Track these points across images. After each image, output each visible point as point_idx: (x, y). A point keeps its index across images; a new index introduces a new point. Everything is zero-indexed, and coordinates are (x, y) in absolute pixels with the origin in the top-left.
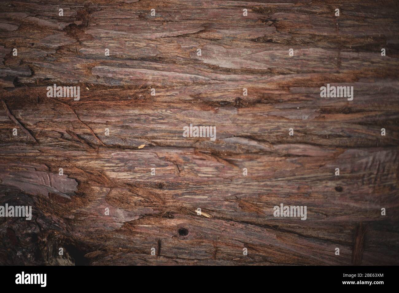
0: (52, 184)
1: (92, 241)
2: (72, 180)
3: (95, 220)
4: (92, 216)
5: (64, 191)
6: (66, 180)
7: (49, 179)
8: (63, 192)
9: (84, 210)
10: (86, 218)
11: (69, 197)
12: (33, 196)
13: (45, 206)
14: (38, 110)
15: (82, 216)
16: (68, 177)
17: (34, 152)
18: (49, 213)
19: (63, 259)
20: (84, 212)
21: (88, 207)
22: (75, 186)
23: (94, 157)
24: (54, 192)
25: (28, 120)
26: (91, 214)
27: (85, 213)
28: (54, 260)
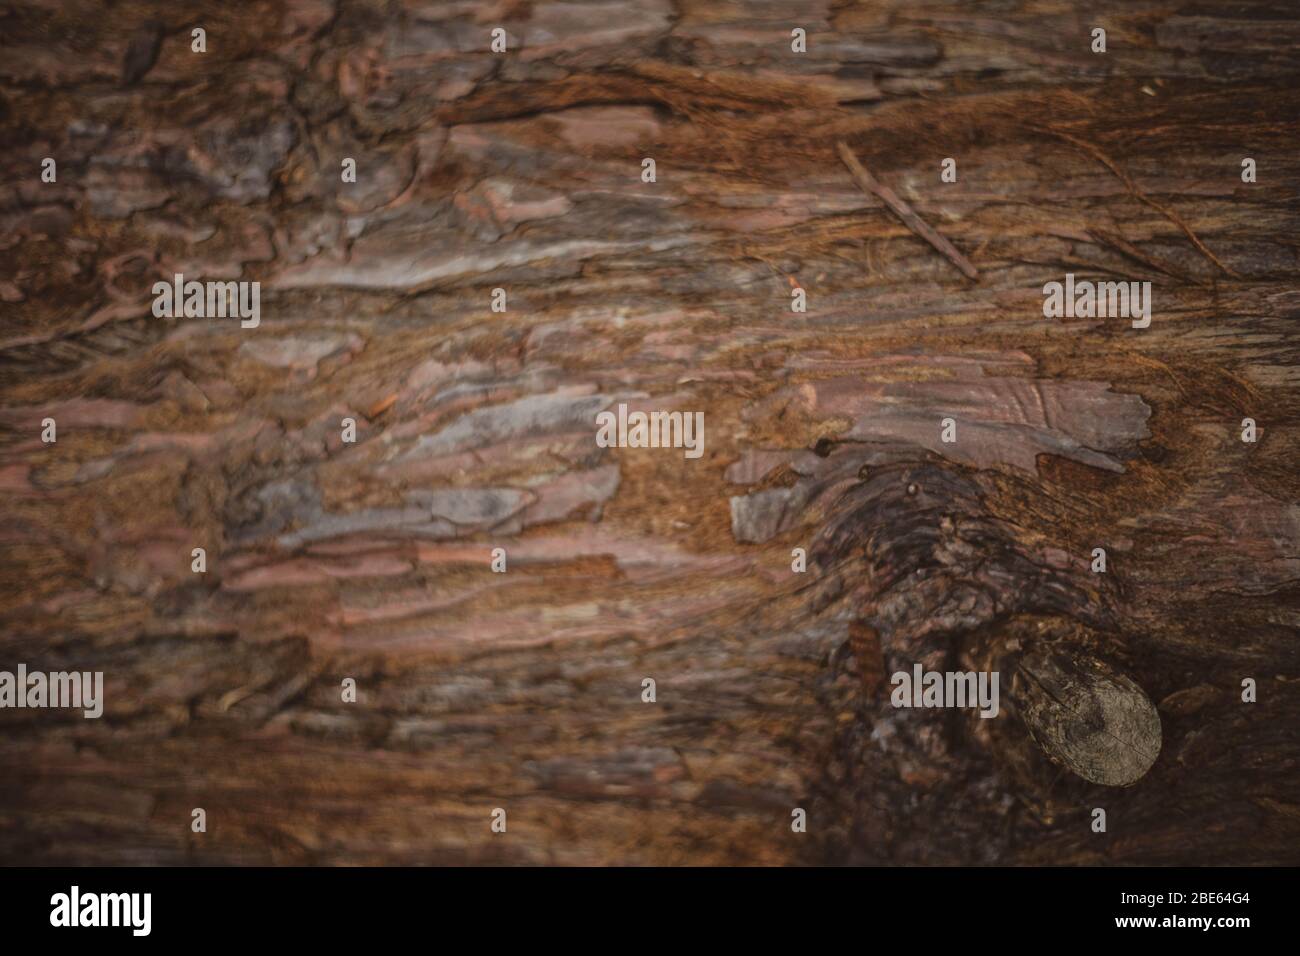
0: (1053, 416)
1: (1190, 642)
2: (1127, 398)
3: (1208, 554)
4: (1199, 538)
5: (1100, 442)
6: (1102, 401)
7: (1039, 402)
8: (1094, 445)
9: (1167, 516)
10: (1173, 546)
11: (1117, 467)
12: (977, 470)
13: (1021, 506)
14: (977, 166)
15: (1161, 541)
16: (1110, 390)
17: (975, 311)
18: (1040, 532)
19: (1117, 693)
20: (1165, 523)
21: (1183, 503)
22: (1142, 421)
23: (1201, 313)
24: (1061, 449)
25: (944, 202)
26: (1193, 530)
27: (1171, 527)
28: (1085, 694)
